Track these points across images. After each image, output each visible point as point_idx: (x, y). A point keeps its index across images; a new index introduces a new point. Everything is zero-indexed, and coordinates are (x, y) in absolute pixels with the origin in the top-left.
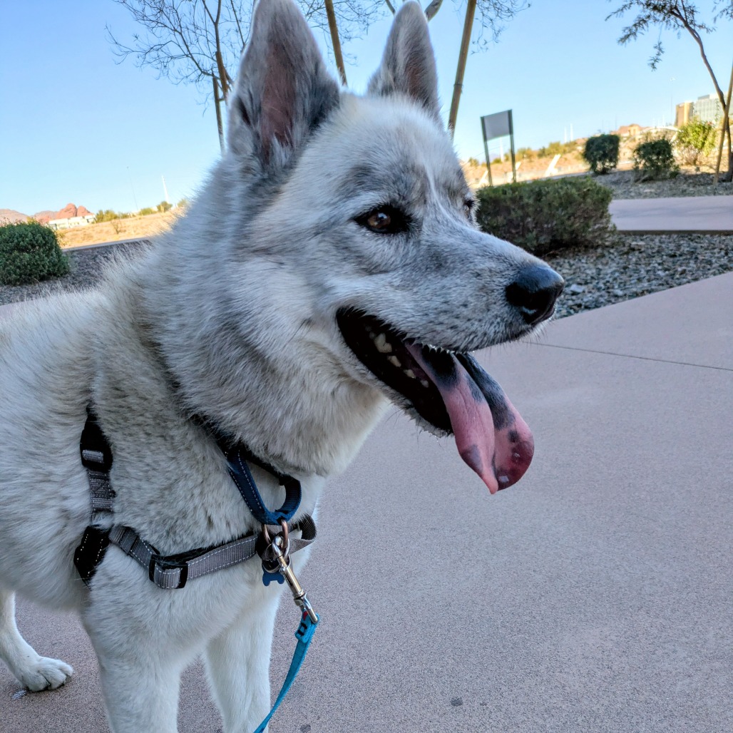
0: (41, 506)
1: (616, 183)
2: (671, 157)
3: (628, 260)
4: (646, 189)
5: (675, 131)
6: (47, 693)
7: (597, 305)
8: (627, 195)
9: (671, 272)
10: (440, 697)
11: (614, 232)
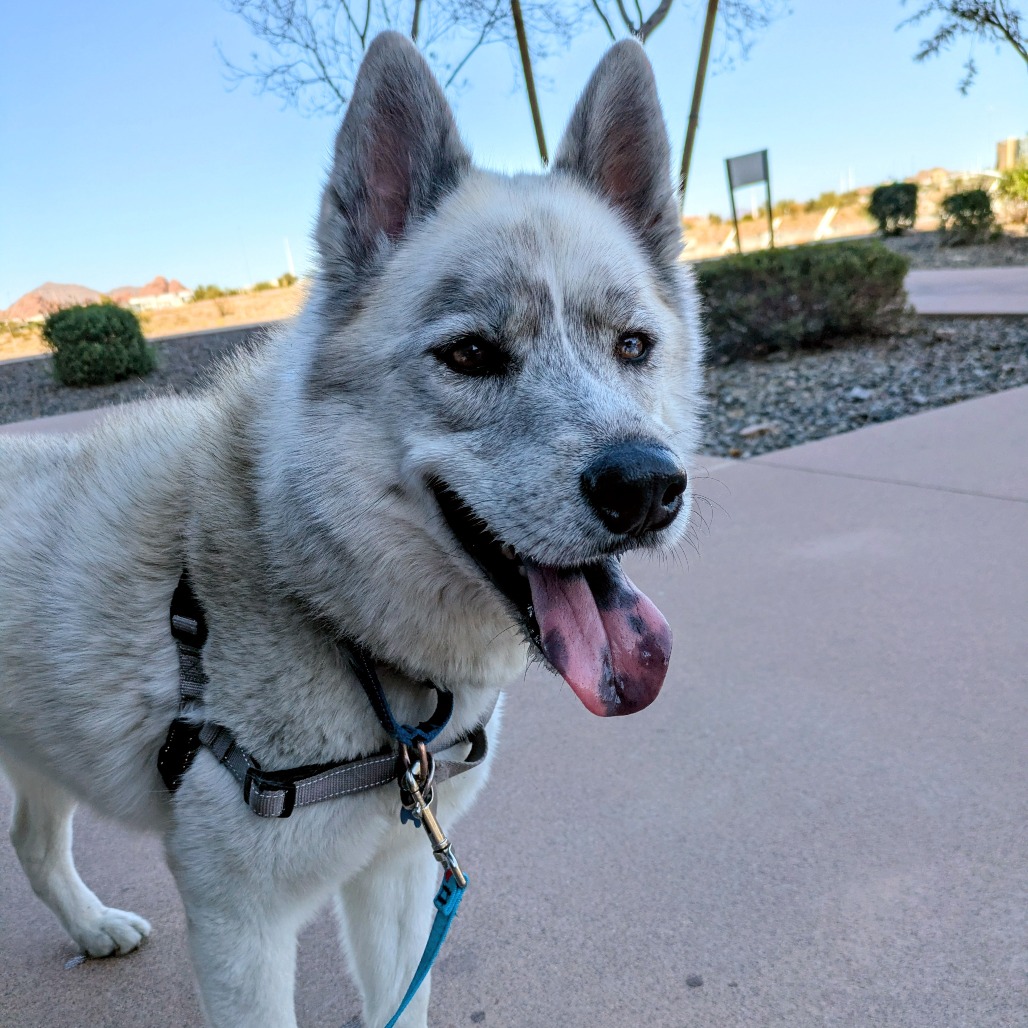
0: (115, 688)
1: (915, 248)
2: (990, 212)
3: (933, 355)
4: (958, 256)
5: (994, 178)
6: (113, 961)
7: (889, 415)
8: (929, 263)
9: (994, 371)
10: (672, 974)
11: (912, 314)
